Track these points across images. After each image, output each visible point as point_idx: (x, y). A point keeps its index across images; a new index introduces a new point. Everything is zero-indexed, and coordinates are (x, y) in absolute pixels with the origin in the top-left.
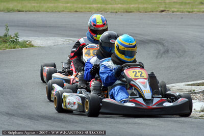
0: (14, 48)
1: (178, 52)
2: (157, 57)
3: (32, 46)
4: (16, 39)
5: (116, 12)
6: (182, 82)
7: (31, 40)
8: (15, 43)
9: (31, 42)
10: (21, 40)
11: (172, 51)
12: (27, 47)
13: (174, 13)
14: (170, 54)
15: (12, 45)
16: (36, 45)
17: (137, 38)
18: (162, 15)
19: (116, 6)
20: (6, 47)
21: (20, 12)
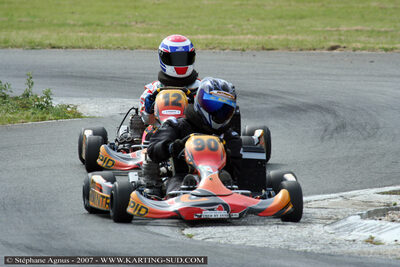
0: (43, 119)
1: (364, 129)
2: (322, 138)
3: (79, 116)
4: (47, 102)
5: (243, 50)
6: (371, 188)
7: (75, 104)
8: (44, 108)
9: (75, 107)
10: (55, 103)
11: (352, 126)
12: (69, 117)
13: (357, 52)
14: (349, 133)
15: (39, 114)
16: (85, 114)
17: (284, 101)
18: (333, 56)
19: (242, 37)
20: (28, 118)
21: (54, 48)
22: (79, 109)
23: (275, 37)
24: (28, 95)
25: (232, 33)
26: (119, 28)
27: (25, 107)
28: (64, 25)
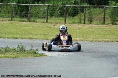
0: (36, 56)
3: (46, 56)
4: (37, 52)
9: (45, 54)
12: (43, 56)
15: (35, 55)
16: (48, 56)
19: (89, 39)
20: (32, 56)
21: (36, 39)
22: (46, 54)
23: (99, 39)
24: (31, 50)
25: (86, 38)
26: (54, 36)
27: (31, 53)
28: (37, 34)
